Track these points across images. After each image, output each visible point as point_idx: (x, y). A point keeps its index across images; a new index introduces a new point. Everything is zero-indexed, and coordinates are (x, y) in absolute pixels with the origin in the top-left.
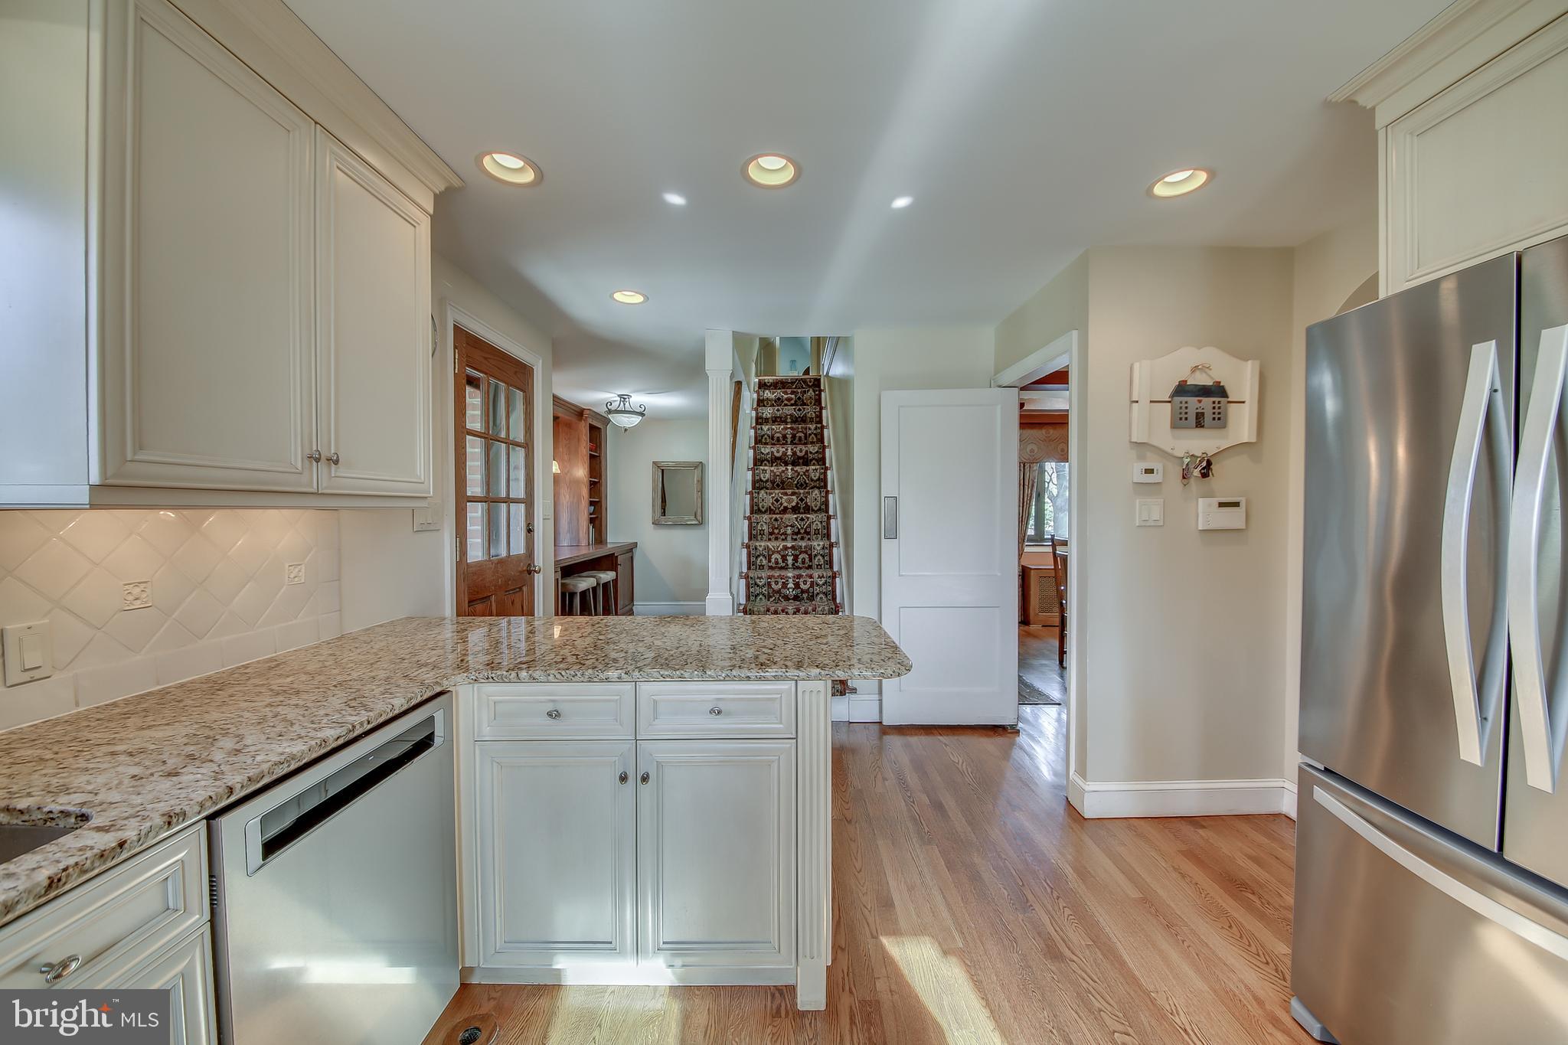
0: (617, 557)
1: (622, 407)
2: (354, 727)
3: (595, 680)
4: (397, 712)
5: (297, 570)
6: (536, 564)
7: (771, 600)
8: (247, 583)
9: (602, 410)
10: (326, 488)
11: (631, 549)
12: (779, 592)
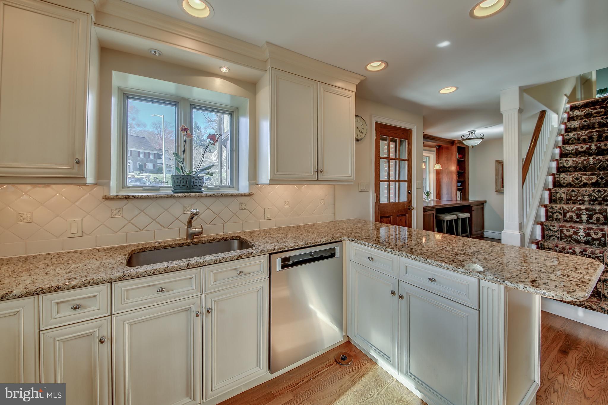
0: (472, 207)
1: (470, 137)
2: (308, 243)
3: (383, 250)
4: (322, 243)
5: (322, 201)
6: (413, 205)
7: (563, 241)
8: (310, 203)
9: (461, 139)
10: (320, 179)
11: (482, 204)
12: (571, 236)
